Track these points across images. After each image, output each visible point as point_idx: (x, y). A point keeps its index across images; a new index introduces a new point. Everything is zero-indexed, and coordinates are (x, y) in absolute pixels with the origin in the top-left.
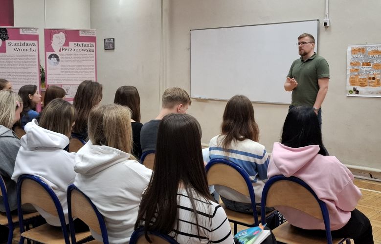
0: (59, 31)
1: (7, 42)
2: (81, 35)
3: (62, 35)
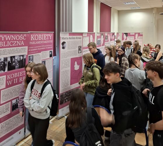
0: (137, 33)
1: (127, 37)
2: (141, 34)
3: (137, 34)
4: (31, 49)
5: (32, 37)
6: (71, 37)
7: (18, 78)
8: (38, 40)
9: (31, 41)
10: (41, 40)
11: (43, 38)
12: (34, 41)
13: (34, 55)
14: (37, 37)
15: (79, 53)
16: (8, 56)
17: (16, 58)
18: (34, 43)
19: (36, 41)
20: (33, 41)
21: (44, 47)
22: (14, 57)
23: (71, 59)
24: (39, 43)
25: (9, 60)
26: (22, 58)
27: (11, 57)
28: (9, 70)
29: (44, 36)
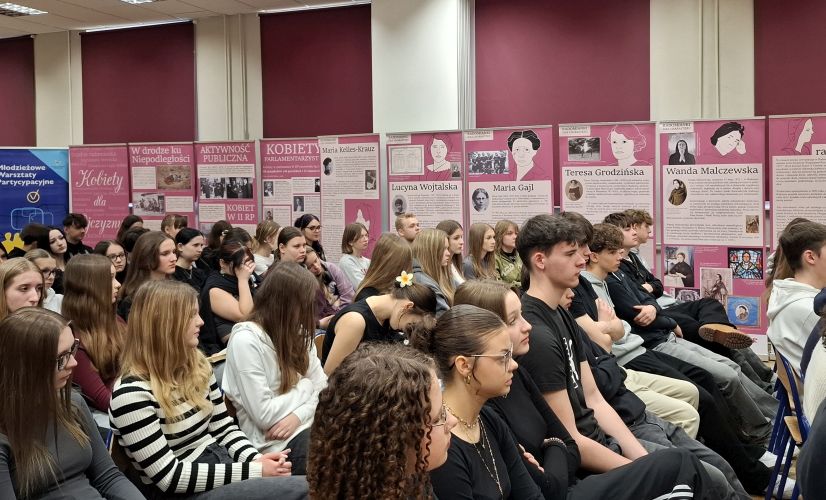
4: (267, 170)
5: (269, 149)
6: (344, 146)
7: (244, 213)
8: (284, 155)
9: (268, 156)
10: (292, 155)
11: (297, 151)
12: (274, 156)
13: (274, 180)
14: (279, 149)
15: (367, 189)
16: (227, 176)
17: (238, 181)
18: (272, 159)
19: (278, 156)
20: (271, 155)
21: (298, 169)
22: (235, 179)
23: (346, 200)
24: (284, 159)
25: (228, 182)
26: (246, 182)
27: (231, 179)
28: (229, 196)
29: (297, 147)
